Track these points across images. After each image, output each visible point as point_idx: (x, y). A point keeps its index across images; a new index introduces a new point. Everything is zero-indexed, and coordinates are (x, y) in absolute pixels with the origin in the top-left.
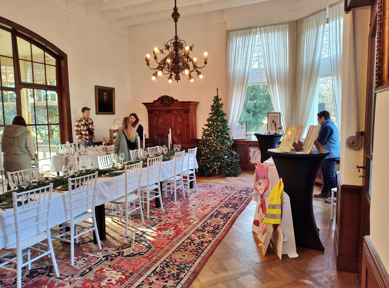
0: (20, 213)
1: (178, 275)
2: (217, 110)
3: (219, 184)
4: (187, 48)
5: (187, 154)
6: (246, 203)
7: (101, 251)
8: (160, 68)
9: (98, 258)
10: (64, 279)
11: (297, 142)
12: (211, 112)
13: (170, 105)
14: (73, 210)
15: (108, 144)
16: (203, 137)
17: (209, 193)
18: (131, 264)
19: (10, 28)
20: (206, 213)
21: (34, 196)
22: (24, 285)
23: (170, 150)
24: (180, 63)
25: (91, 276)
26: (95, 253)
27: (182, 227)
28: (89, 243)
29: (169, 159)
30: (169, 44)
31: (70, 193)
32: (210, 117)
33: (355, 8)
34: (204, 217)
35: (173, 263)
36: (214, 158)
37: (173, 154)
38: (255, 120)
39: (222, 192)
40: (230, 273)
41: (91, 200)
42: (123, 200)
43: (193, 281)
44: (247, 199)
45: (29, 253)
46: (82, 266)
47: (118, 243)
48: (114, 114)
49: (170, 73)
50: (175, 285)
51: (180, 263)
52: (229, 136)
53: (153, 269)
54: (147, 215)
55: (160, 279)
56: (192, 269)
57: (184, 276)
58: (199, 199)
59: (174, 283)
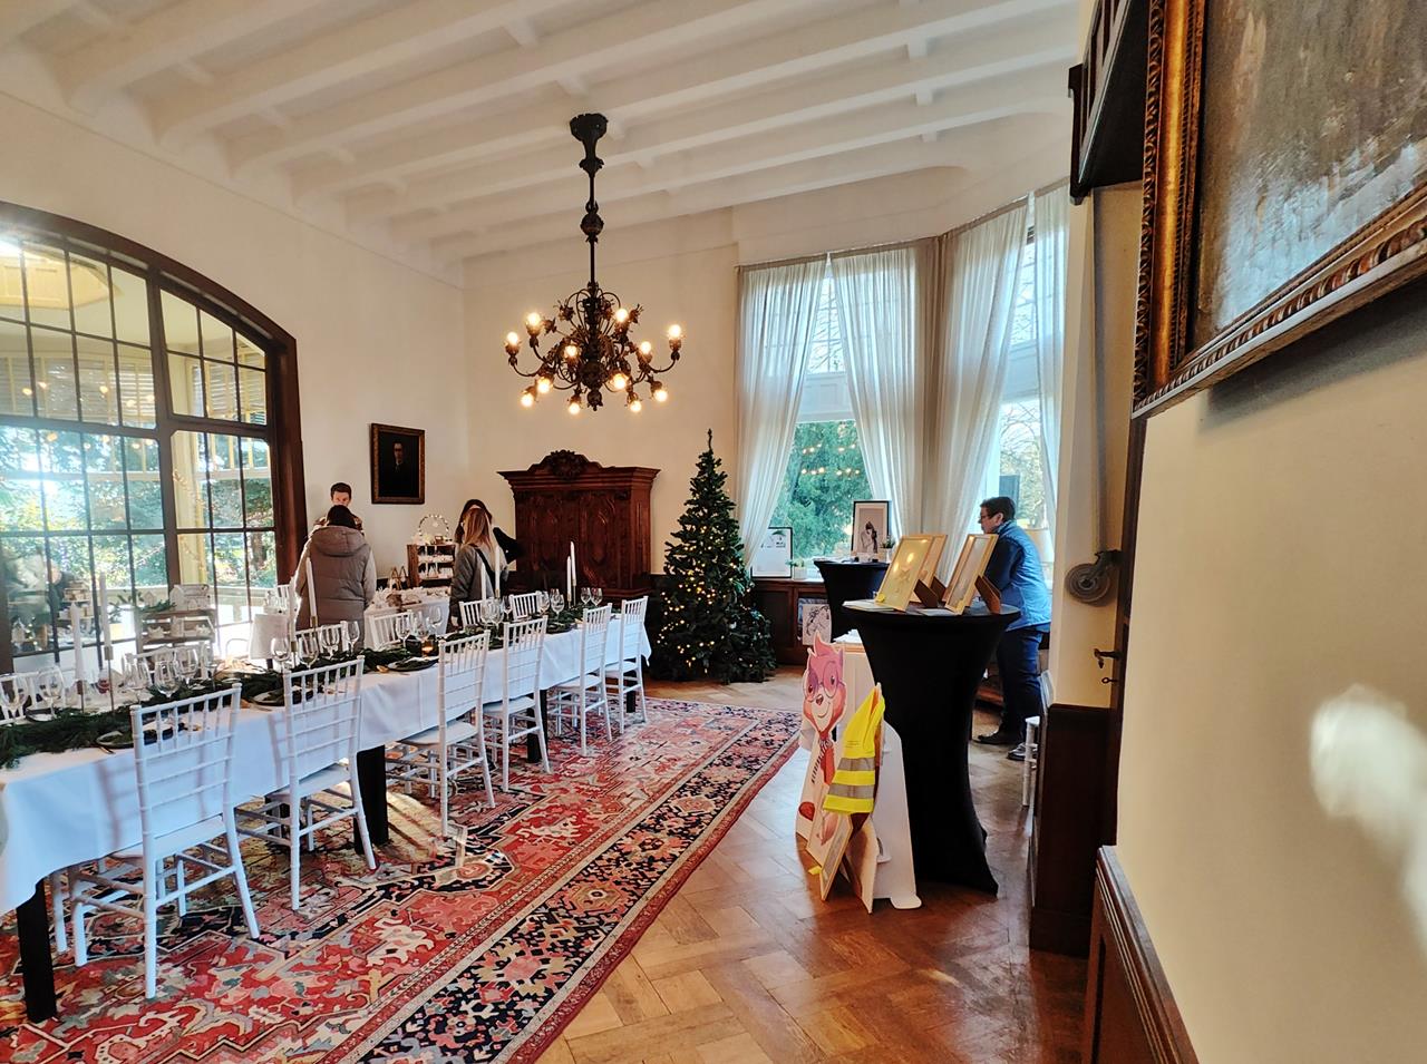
0: (153, 761)
1: (579, 943)
2: (708, 493)
3: (711, 700)
4: (621, 315)
5: (618, 615)
6: (782, 756)
7: (373, 872)
8: (547, 372)
9: (364, 891)
10: (271, 943)
11: (927, 582)
12: (691, 497)
13: (575, 479)
14: (296, 759)
15: (405, 586)
16: (666, 569)
17: (678, 726)
18: (450, 910)
19: (143, 265)
20: (666, 781)
21: (190, 718)
22: (166, 953)
23: (572, 603)
24: (604, 359)
25: (341, 938)
26: (357, 878)
27: (597, 816)
28: (344, 851)
29: (567, 629)
30: (572, 304)
31: (288, 710)
32: (689, 511)
33: (1101, 188)
34: (661, 792)
35: (567, 911)
36: (698, 627)
37: (578, 614)
38: (822, 524)
39: (716, 725)
40: (723, 944)
41: (345, 735)
42: (433, 738)
43: (619, 963)
44: (787, 744)
45: (181, 872)
46: (320, 911)
47: (422, 852)
48: (423, 502)
49: (575, 387)
50: (568, 970)
51: (586, 912)
52: (741, 567)
53: (510, 925)
54: (501, 780)
55: (528, 953)
56: (619, 931)
57: (595, 949)
58: (651, 743)
59: (566, 966)
